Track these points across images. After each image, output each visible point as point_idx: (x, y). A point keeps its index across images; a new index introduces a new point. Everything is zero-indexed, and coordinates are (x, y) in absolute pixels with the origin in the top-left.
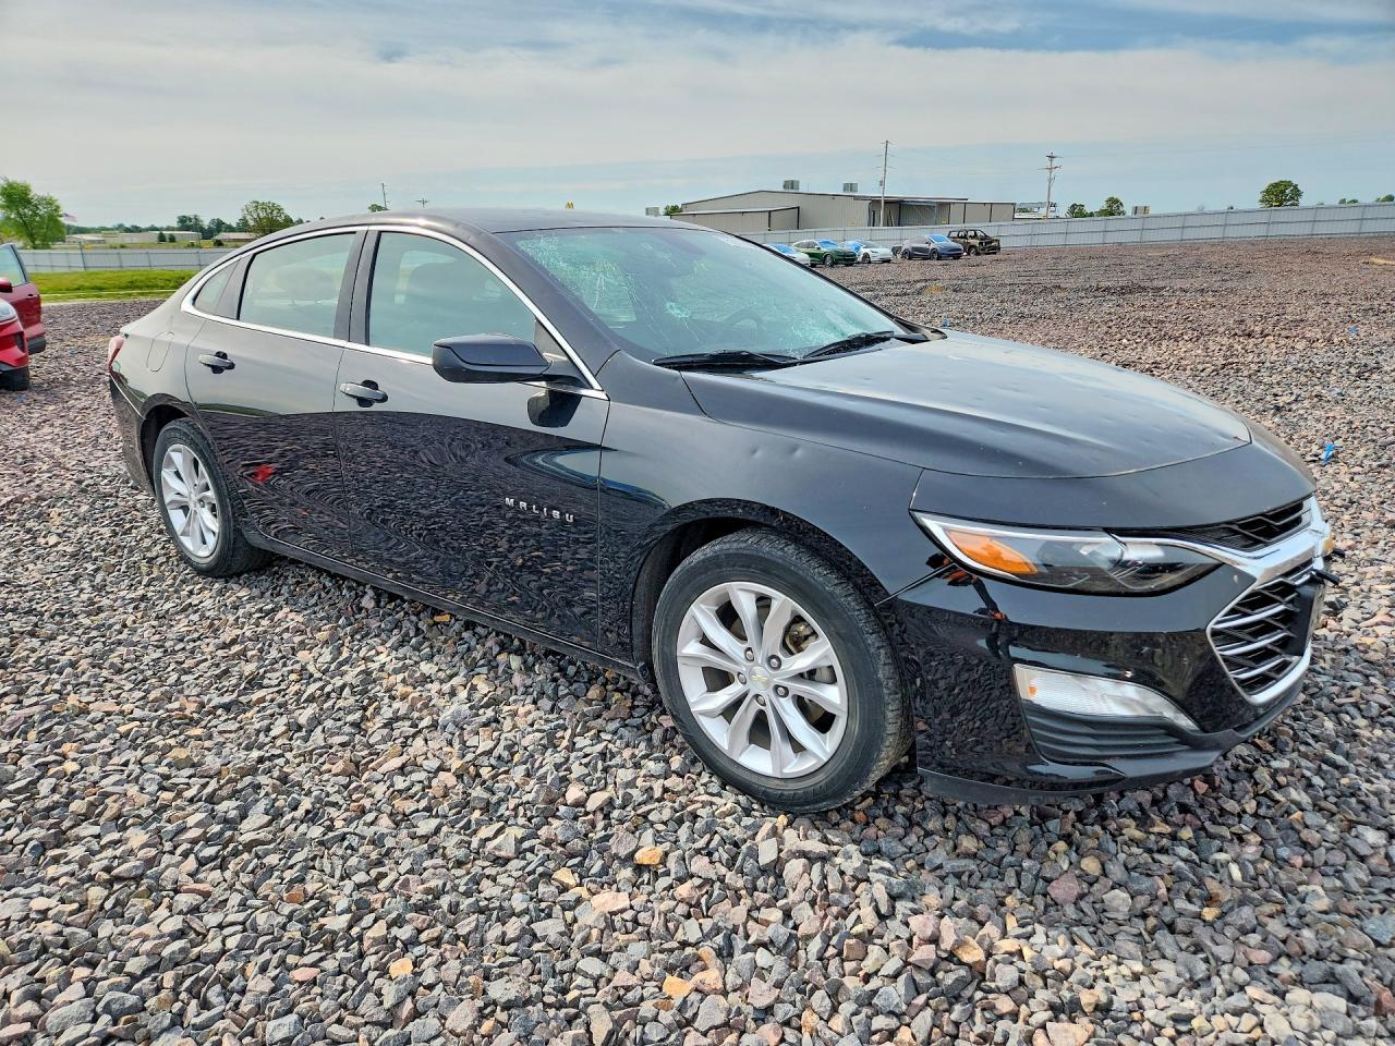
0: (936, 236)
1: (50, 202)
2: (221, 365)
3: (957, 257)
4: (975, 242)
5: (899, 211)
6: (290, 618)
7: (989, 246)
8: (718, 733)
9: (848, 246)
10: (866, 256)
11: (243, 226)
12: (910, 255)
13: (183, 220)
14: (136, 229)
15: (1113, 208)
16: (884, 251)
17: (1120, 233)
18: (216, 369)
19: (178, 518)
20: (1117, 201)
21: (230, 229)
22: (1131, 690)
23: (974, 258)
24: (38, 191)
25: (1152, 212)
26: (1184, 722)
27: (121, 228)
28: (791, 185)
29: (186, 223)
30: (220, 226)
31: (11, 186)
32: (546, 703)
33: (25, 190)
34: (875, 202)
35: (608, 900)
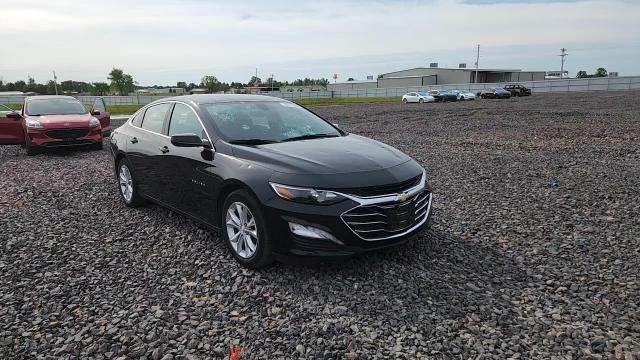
0: (498, 88)
1: (129, 77)
2: (135, 141)
3: (508, 98)
4: (518, 91)
5: (487, 76)
6: (147, 218)
7: (525, 92)
8: (235, 246)
9: (454, 92)
10: (462, 97)
11: (202, 86)
12: (486, 96)
13: (179, 84)
14: (161, 88)
15: (601, 73)
16: (471, 95)
17: (599, 85)
18: (133, 142)
19: (123, 188)
20: (603, 70)
21: (197, 87)
22: (323, 233)
23: (517, 98)
24: (125, 73)
25: (620, 75)
26: (340, 243)
27: (155, 87)
28: (434, 65)
29: (181, 85)
30: (193, 86)
31: (116, 71)
32: (203, 242)
33: (120, 72)
34: (474, 72)
35: (191, 284)
